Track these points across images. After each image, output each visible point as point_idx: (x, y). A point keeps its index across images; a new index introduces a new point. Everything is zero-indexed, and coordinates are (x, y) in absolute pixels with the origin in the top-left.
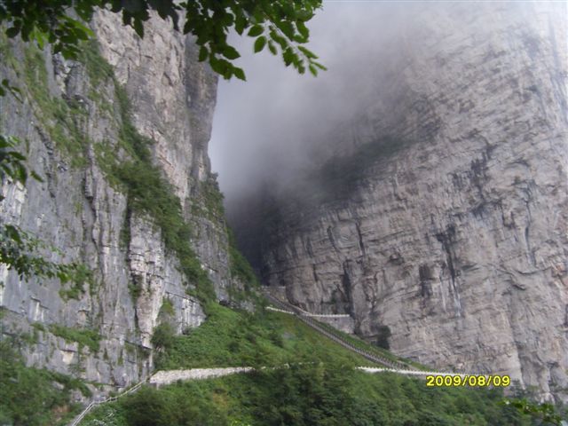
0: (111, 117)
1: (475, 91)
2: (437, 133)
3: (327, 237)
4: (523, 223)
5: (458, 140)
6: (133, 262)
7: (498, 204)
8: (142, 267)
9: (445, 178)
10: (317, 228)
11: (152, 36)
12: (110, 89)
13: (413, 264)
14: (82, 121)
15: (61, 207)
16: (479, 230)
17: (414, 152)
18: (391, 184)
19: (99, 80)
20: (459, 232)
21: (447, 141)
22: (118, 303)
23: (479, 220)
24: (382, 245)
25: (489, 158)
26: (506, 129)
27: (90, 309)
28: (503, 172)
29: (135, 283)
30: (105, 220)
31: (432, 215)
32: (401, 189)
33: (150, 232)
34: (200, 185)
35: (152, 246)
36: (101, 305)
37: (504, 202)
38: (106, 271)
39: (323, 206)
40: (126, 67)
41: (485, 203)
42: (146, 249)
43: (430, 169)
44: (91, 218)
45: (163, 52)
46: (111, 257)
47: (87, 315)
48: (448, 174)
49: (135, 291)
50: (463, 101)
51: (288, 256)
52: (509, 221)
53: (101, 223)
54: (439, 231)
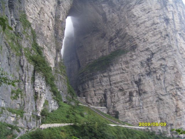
0: (30, 40)
1: (149, 35)
2: (136, 49)
3: (99, 82)
4: (163, 78)
5: (143, 51)
6: (35, 88)
7: (155, 72)
8: (38, 89)
9: (138, 63)
10: (96, 78)
11: (44, 14)
12: (30, 30)
13: (127, 91)
14: (20, 41)
15: (12, 69)
16: (148, 81)
17: (128, 54)
18: (120, 65)
19: (26, 27)
20: (142, 81)
21: (139, 51)
22: (30, 101)
23: (149, 77)
24: (117, 85)
25: (153, 57)
26: (158, 48)
27: (21, 103)
28: (157, 62)
29: (36, 95)
30: (27, 74)
31: (134, 75)
32: (124, 66)
33: (41, 78)
34: (58, 63)
35: (42, 83)
36: (24, 102)
37: (157, 71)
38: (26, 90)
39: (98, 71)
40: (35, 24)
41: (151, 72)
42: (40, 83)
43: (133, 60)
44: (22, 73)
45: (48, 19)
46: (28, 86)
47: (20, 105)
48: (139, 62)
49: (36, 97)
50: (145, 38)
51: (86, 87)
52: (158, 78)
53: (25, 74)
54: (136, 81)
